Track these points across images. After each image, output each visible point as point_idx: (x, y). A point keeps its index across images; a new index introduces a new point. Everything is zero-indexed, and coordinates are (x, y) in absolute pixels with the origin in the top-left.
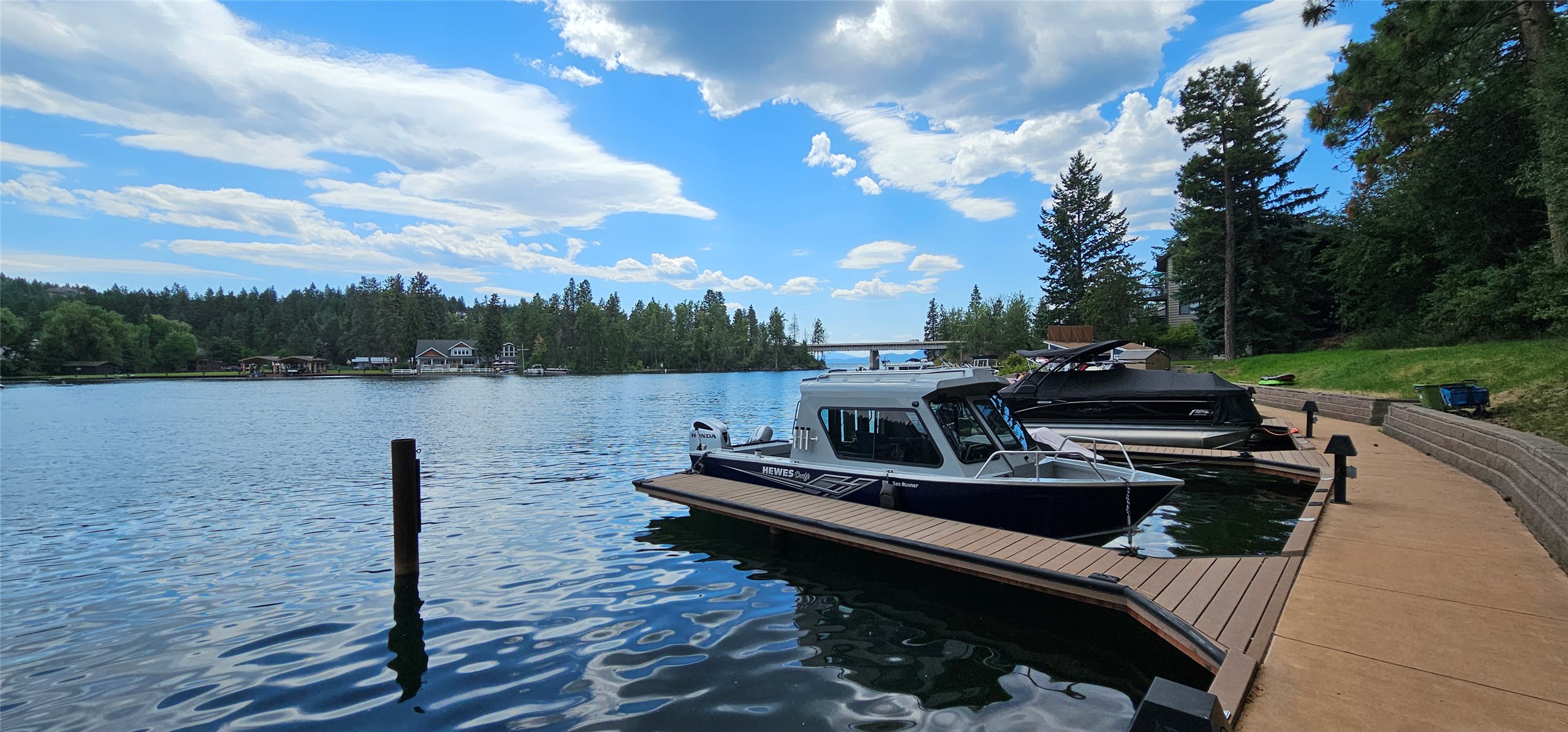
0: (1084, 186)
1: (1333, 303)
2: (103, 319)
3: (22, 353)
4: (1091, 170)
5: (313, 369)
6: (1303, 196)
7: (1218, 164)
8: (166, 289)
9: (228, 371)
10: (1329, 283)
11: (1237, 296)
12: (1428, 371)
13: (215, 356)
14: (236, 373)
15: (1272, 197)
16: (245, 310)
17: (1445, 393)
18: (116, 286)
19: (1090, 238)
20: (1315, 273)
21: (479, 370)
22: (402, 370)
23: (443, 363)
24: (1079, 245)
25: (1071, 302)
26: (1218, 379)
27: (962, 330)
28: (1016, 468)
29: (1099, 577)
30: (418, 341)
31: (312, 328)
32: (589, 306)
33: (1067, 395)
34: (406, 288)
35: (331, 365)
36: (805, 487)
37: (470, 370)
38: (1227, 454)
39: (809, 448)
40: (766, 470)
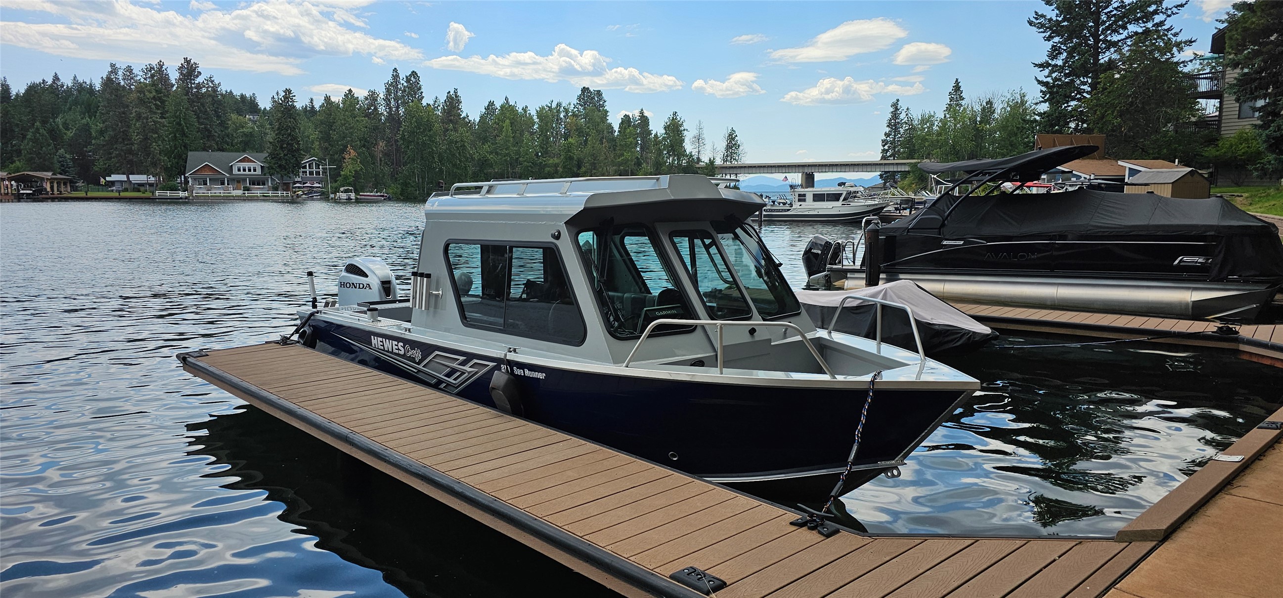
5: (52, 189)
21: (270, 193)
22: (168, 193)
23: (223, 183)
24: (1098, 14)
25: (1079, 100)
26: (1229, 208)
27: (934, 145)
28: (724, 348)
29: (686, 578)
30: (190, 153)
31: (54, 134)
32: (418, 108)
33: (988, 230)
34: (174, 82)
35: (80, 184)
36: (419, 371)
37: (258, 193)
38: (1198, 327)
39: (427, 308)
40: (375, 341)
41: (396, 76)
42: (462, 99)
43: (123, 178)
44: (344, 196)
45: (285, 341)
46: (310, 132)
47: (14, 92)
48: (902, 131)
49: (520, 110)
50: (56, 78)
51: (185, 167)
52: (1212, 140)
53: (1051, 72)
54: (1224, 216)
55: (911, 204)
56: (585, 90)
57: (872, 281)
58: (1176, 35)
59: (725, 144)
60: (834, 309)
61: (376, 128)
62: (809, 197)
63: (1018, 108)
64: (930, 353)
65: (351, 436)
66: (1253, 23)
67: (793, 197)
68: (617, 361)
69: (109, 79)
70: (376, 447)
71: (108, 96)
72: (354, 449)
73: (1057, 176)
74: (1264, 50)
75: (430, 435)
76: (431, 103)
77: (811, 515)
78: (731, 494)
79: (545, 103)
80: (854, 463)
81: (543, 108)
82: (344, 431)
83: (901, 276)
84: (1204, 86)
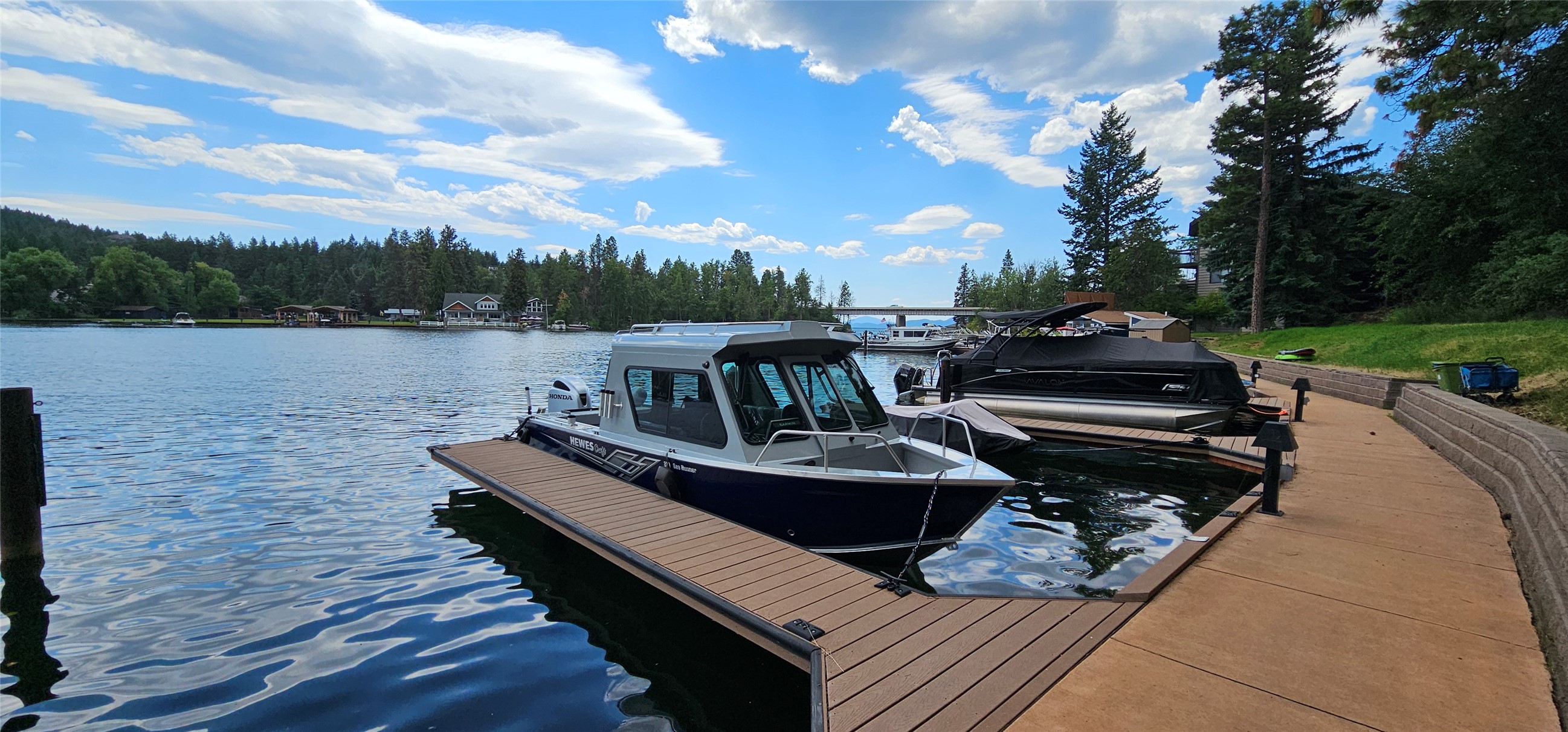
0: (1116, 142)
1: (1374, 272)
2: (149, 265)
3: (74, 296)
4: (1123, 125)
5: (345, 319)
6: (1353, 153)
7: (1258, 115)
8: (212, 237)
9: (268, 318)
10: (1373, 250)
11: (1268, 263)
12: (1463, 348)
13: (256, 304)
14: (272, 321)
15: (1318, 154)
16: (285, 260)
17: (1464, 372)
18: (166, 234)
19: (1120, 199)
20: (1358, 239)
21: (504, 324)
22: (429, 323)
23: (469, 316)
24: (1108, 206)
25: (1095, 267)
26: (1201, 349)
27: (992, 297)
28: (829, 451)
29: (794, 628)
30: (446, 294)
31: (348, 278)
32: (614, 262)
33: (1028, 363)
34: (437, 242)
35: (365, 315)
36: (604, 464)
37: (495, 324)
38: (1179, 437)
39: (611, 417)
40: (572, 440)
41: (599, 240)
42: (647, 257)
43: (397, 311)
44: (557, 327)
45: (507, 438)
46: (535, 280)
47: (320, 248)
48: (969, 286)
49: (689, 266)
50: (352, 238)
51: (442, 304)
52: (1192, 299)
53: (1076, 247)
54: (1197, 355)
55: (975, 340)
56: (737, 251)
57: (945, 399)
58: (1163, 223)
59: (840, 292)
60: (914, 419)
61: (583, 278)
62: (901, 334)
63: (1052, 273)
64: (982, 456)
65: (551, 512)
66: (1217, 215)
67: (890, 333)
68: (749, 461)
69: (390, 239)
70: (569, 522)
71: (389, 251)
72: (553, 523)
73: (1081, 322)
74: (1226, 234)
75: (609, 514)
76: (624, 259)
77: (890, 580)
78: (831, 562)
79: (708, 261)
80: (923, 539)
81: (706, 264)
82: (546, 509)
83: (966, 395)
84: (1185, 259)
